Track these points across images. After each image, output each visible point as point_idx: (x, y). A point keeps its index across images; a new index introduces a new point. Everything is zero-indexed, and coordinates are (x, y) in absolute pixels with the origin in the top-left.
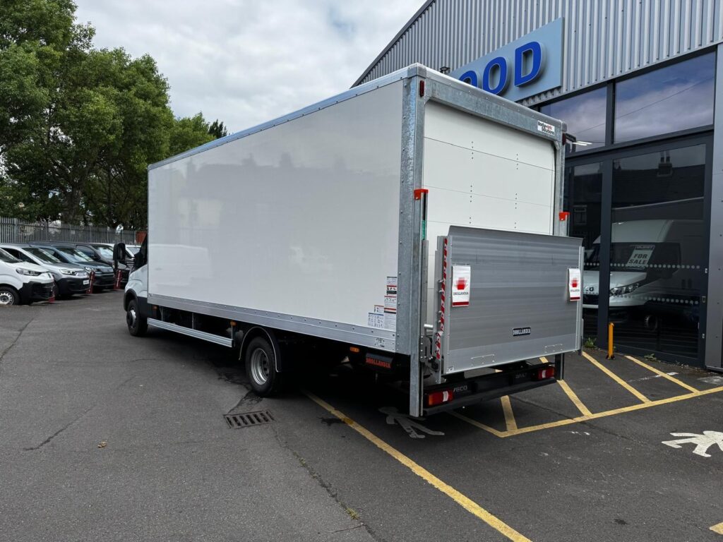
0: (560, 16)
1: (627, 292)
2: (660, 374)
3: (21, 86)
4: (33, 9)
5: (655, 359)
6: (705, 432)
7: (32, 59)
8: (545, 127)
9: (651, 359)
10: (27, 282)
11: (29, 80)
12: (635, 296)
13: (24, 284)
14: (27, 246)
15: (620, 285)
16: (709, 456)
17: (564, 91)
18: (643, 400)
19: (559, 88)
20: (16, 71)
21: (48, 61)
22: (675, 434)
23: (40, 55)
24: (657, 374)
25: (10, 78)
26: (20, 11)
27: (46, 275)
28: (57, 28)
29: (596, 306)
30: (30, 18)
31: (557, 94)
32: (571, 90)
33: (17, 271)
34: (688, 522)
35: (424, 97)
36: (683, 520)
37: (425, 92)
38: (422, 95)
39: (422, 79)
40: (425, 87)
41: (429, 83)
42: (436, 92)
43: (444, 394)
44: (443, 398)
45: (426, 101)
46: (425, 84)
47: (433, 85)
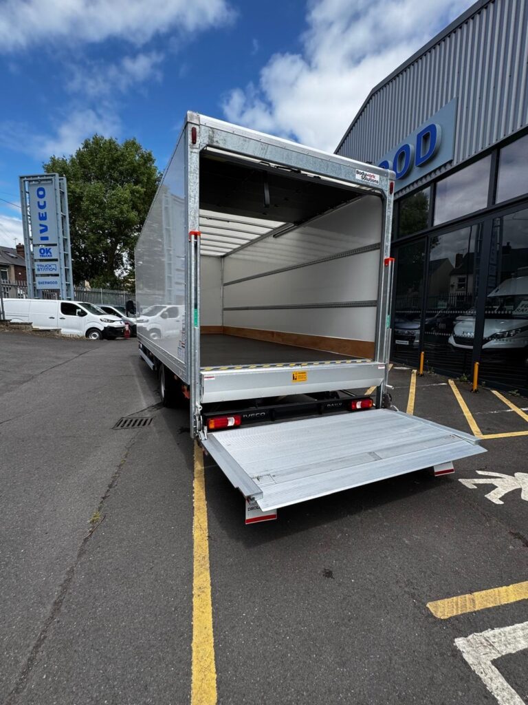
0: (455, 96)
1: (509, 335)
2: (514, 408)
3: (122, 212)
4: (129, 163)
5: (518, 394)
6: (516, 474)
7: (127, 195)
8: (366, 175)
9: (513, 395)
10: (106, 326)
11: (125, 207)
12: (516, 339)
13: (105, 328)
14: (116, 306)
15: (503, 330)
16: (502, 503)
17: (455, 164)
18: (475, 433)
19: (450, 162)
20: (119, 203)
21: (138, 195)
22: (480, 473)
23: (132, 192)
24: (510, 408)
25: (116, 207)
26: (122, 166)
27: (119, 322)
28: (143, 174)
29: (471, 347)
30: (127, 170)
31: (449, 168)
32: (461, 161)
33: (101, 320)
34: (406, 589)
35: (197, 145)
36: (403, 585)
37: (197, 139)
38: (194, 141)
39: (194, 126)
40: (198, 134)
41: (204, 130)
42: (215, 140)
43: (230, 419)
44: (227, 423)
45: (201, 148)
46: (198, 131)
47: (211, 133)
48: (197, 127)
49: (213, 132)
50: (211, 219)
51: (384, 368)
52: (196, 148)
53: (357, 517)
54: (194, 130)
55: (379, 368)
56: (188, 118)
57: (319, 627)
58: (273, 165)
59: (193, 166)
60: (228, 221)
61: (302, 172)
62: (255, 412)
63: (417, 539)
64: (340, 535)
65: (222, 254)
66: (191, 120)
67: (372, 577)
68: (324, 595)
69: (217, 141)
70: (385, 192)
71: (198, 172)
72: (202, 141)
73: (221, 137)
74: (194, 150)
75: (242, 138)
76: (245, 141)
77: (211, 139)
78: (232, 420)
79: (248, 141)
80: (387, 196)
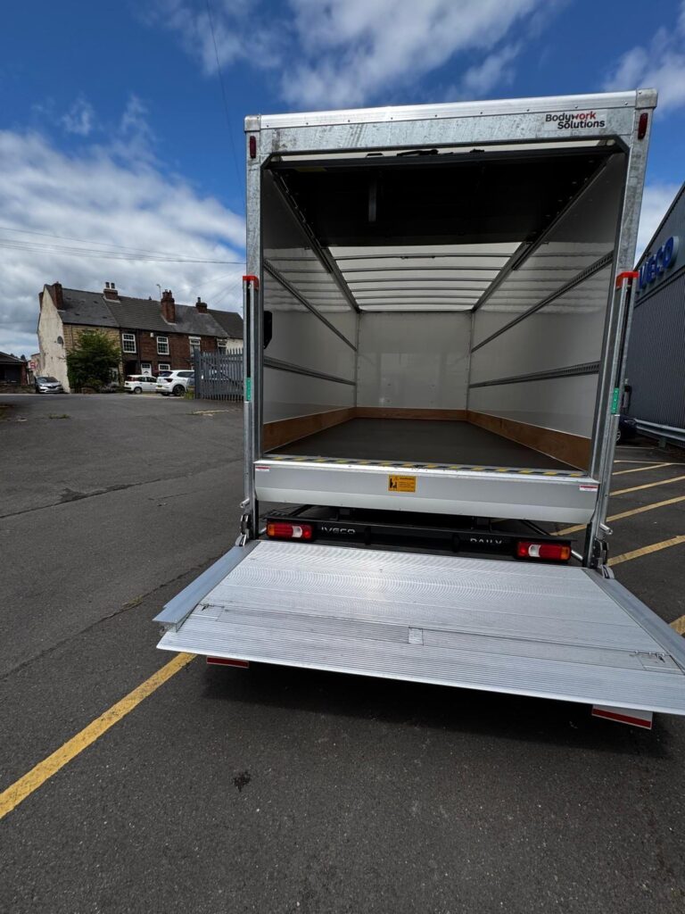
34: (311, 878)
35: (257, 160)
36: (316, 867)
37: (258, 151)
38: (253, 156)
39: (252, 134)
40: (258, 144)
41: (266, 135)
42: (281, 144)
43: (295, 528)
44: (292, 532)
45: (262, 162)
46: (257, 139)
47: (275, 135)
48: (256, 135)
49: (279, 134)
50: (407, 257)
51: (596, 490)
52: (257, 163)
53: (384, 728)
54: (253, 140)
55: (582, 489)
56: (246, 126)
57: (146, 837)
58: (386, 154)
59: (251, 189)
60: (433, 257)
61: (441, 151)
62: (340, 526)
63: (441, 815)
64: (326, 739)
65: (471, 307)
66: (248, 127)
67: (289, 824)
68: (202, 804)
69: (284, 145)
70: (624, 139)
71: (259, 196)
72: (263, 152)
73: (290, 138)
74: (253, 167)
75: (320, 128)
76: (325, 131)
77: (276, 144)
78: (299, 530)
79: (330, 130)
80: (631, 146)
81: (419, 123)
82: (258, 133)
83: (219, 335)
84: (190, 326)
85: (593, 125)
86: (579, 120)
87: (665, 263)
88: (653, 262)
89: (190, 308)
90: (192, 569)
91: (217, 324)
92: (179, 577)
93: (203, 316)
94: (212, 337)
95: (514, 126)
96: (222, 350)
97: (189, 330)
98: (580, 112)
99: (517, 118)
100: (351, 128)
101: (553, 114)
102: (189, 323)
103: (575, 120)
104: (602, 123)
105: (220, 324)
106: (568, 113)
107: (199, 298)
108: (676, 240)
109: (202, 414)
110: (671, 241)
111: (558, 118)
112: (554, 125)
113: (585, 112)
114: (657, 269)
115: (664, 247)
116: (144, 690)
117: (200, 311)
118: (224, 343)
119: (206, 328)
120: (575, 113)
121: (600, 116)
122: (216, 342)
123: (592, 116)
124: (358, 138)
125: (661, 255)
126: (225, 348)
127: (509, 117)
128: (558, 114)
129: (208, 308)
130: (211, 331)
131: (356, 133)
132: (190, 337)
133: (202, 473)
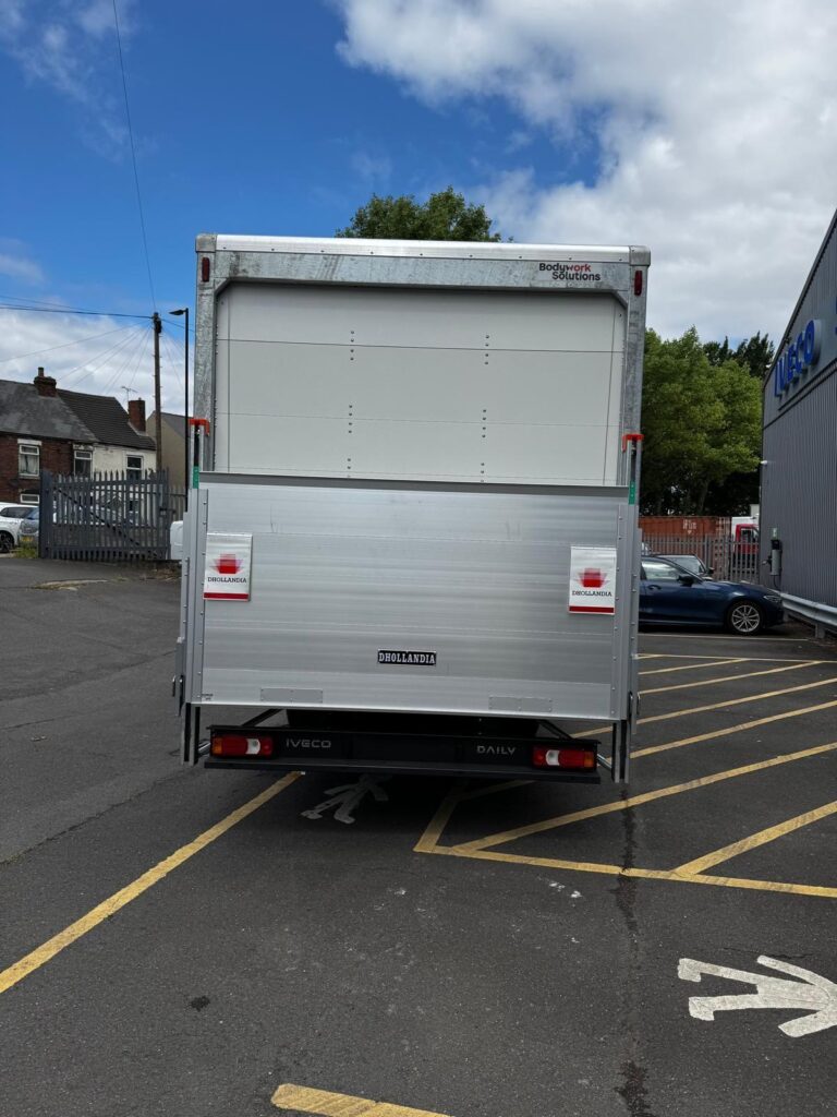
34: (282, 1059)
35: (211, 284)
37: (212, 274)
38: (206, 279)
39: (205, 255)
40: (212, 266)
41: (223, 257)
42: (241, 268)
43: (250, 741)
44: (246, 748)
45: (217, 287)
46: (212, 261)
47: (234, 259)
48: (211, 257)
49: (238, 258)
52: (209, 288)
54: (206, 262)
56: (198, 245)
59: (202, 317)
62: (311, 737)
66: (201, 247)
69: (244, 271)
70: (621, 294)
71: (211, 324)
72: (219, 276)
73: (251, 263)
74: (206, 292)
75: (288, 256)
76: (294, 259)
77: (234, 268)
78: (255, 744)
79: (300, 259)
80: (629, 302)
81: (402, 260)
82: (212, 255)
83: (78, 437)
84: (22, 421)
85: (588, 277)
86: (573, 272)
87: (806, 357)
88: (793, 354)
89: (22, 387)
90: (90, 819)
91: (74, 418)
92: (71, 829)
93: (46, 402)
94: (64, 441)
95: (507, 273)
96: (83, 467)
97: (18, 428)
98: (574, 264)
99: (509, 265)
100: (325, 259)
101: (547, 264)
102: (19, 414)
103: (569, 272)
104: (597, 277)
105: (80, 417)
106: (562, 264)
107: (41, 369)
108: (818, 324)
109: (56, 588)
110: (811, 326)
111: (552, 268)
112: (548, 275)
113: (580, 264)
114: (799, 364)
115: (804, 332)
116: (58, 942)
117: (42, 393)
118: (88, 453)
119: (54, 425)
120: (570, 265)
121: (595, 270)
122: (72, 451)
123: (587, 268)
124: (334, 270)
125: (802, 345)
126: (89, 463)
127: (503, 263)
128: (553, 264)
129: (57, 387)
130: (63, 429)
131: (331, 265)
132: (20, 441)
133: (72, 688)
